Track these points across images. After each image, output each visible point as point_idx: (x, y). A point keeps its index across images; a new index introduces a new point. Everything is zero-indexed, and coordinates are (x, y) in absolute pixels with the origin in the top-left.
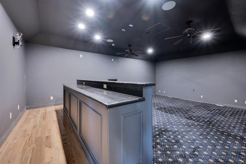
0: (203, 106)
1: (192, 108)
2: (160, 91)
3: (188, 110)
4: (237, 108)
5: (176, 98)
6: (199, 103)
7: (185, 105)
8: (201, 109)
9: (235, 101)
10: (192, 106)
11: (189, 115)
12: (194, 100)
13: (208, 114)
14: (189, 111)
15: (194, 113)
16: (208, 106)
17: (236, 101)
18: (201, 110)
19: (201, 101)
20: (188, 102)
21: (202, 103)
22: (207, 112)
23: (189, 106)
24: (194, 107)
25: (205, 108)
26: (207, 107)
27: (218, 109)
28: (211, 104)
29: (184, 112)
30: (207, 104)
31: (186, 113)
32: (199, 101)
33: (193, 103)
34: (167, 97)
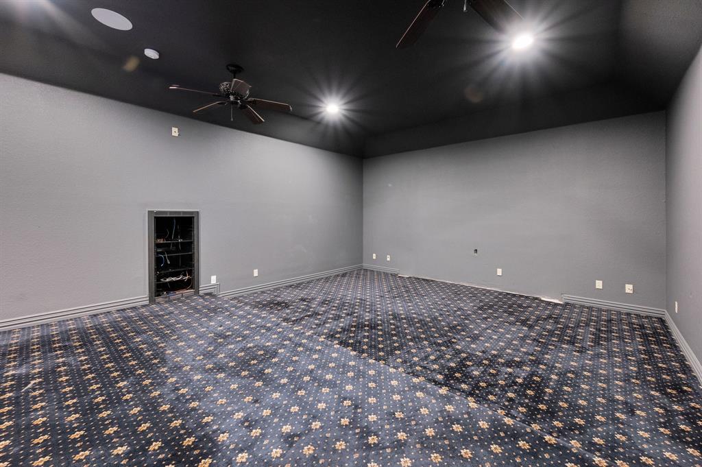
0: (505, 303)
1: (469, 315)
2: (374, 256)
3: (454, 327)
4: (604, 308)
5: (423, 280)
6: (491, 294)
7: (449, 305)
8: (497, 318)
9: (597, 285)
10: (468, 306)
11: (458, 352)
12: (478, 285)
13: (523, 339)
14: (458, 332)
15: (475, 338)
16: (520, 306)
17: (599, 284)
18: (501, 325)
19: (495, 287)
20: (457, 291)
21: (500, 293)
22: (519, 330)
23: (459, 309)
24: (475, 313)
25: (511, 314)
26: (515, 311)
27: (550, 317)
28: (527, 297)
29: (442, 336)
30: (514, 295)
31: (449, 344)
32: (491, 287)
33: (474, 293)
34: (394, 276)
